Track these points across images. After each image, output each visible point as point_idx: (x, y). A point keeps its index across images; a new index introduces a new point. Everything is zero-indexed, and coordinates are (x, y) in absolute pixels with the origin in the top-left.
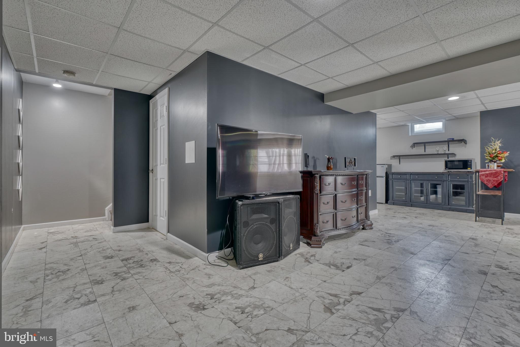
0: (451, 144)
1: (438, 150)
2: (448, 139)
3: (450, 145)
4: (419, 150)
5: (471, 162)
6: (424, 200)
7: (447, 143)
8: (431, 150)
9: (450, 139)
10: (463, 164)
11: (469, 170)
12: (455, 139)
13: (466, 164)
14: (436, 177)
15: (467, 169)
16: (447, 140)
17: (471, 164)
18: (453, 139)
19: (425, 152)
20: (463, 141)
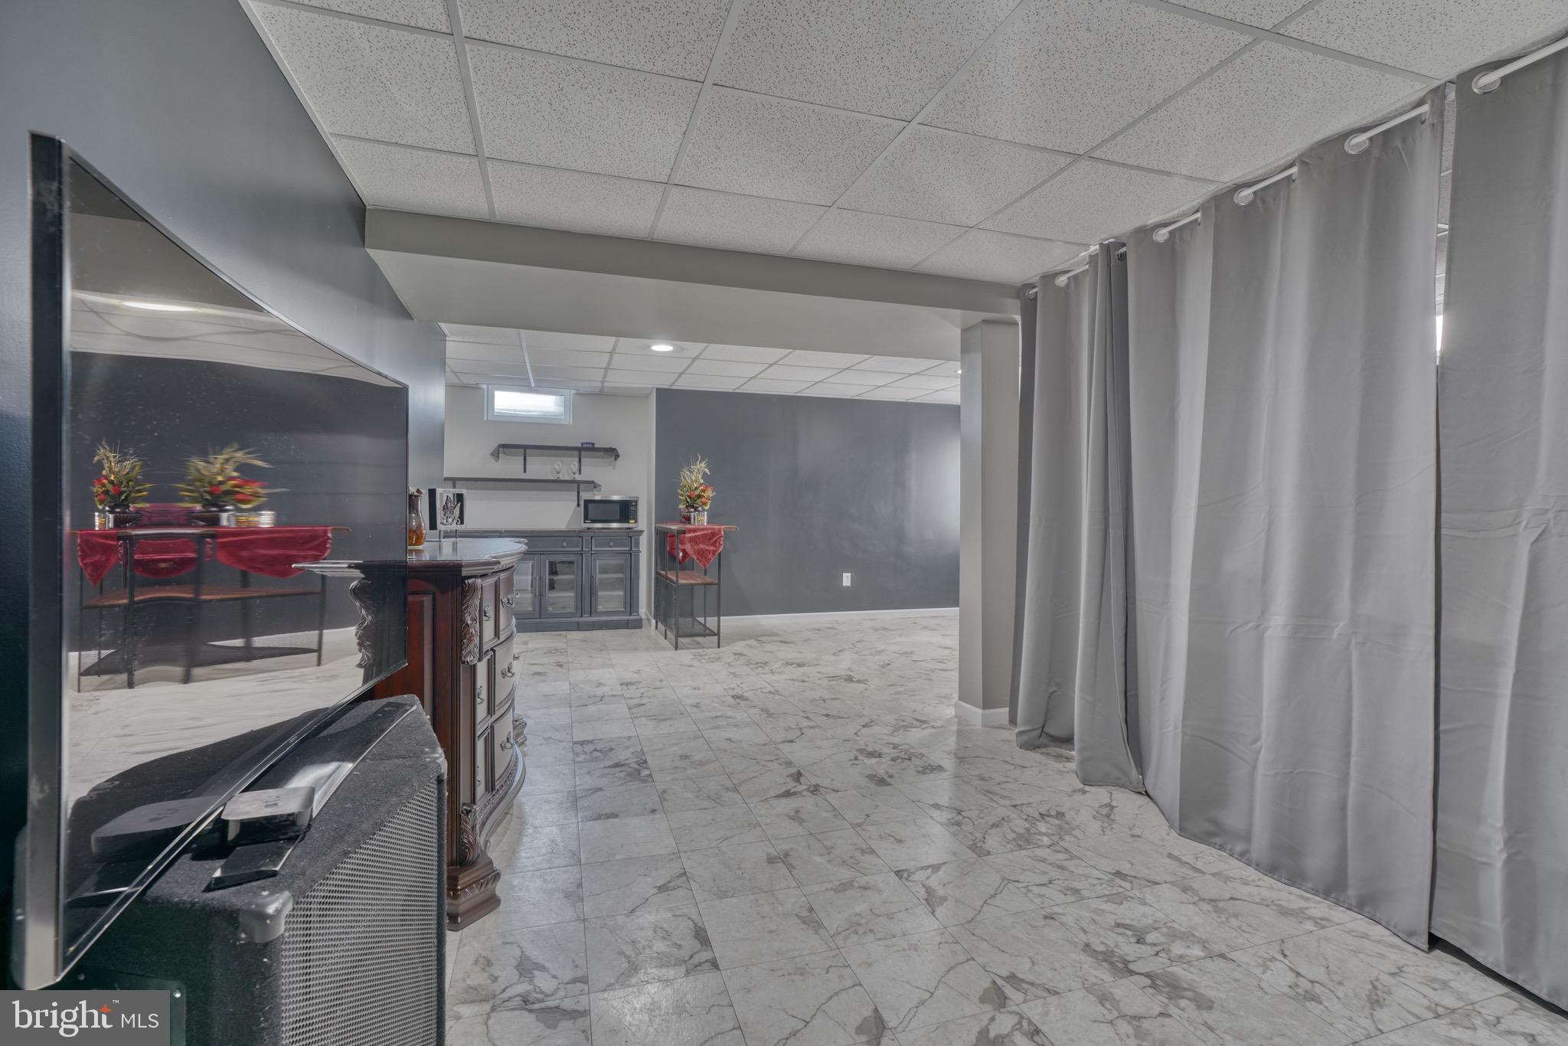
0: (585, 457)
1: (559, 470)
2: (582, 444)
3: (582, 459)
4: (510, 467)
5: (636, 505)
6: (534, 610)
7: (577, 453)
8: (540, 467)
9: (587, 443)
10: (620, 509)
11: (631, 524)
12: (596, 446)
13: (626, 510)
14: (565, 544)
15: (628, 522)
16: (580, 446)
17: (636, 512)
18: (593, 444)
19: (525, 471)
20: (612, 453)
